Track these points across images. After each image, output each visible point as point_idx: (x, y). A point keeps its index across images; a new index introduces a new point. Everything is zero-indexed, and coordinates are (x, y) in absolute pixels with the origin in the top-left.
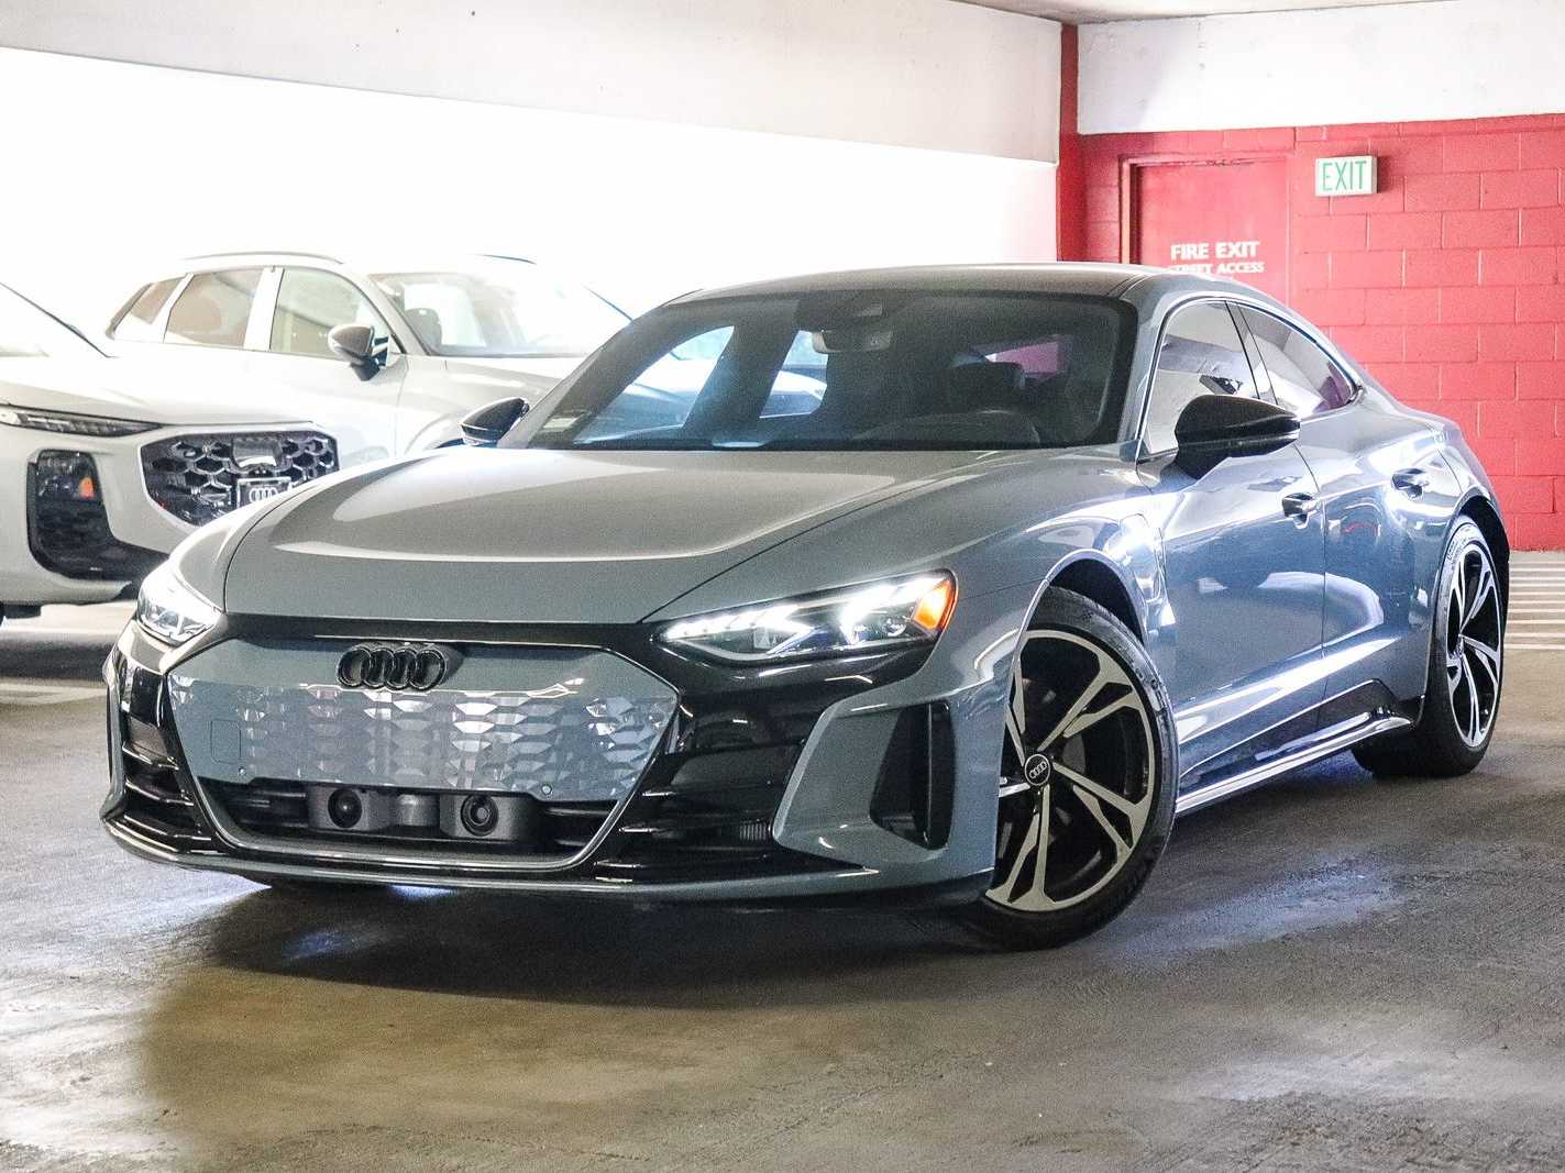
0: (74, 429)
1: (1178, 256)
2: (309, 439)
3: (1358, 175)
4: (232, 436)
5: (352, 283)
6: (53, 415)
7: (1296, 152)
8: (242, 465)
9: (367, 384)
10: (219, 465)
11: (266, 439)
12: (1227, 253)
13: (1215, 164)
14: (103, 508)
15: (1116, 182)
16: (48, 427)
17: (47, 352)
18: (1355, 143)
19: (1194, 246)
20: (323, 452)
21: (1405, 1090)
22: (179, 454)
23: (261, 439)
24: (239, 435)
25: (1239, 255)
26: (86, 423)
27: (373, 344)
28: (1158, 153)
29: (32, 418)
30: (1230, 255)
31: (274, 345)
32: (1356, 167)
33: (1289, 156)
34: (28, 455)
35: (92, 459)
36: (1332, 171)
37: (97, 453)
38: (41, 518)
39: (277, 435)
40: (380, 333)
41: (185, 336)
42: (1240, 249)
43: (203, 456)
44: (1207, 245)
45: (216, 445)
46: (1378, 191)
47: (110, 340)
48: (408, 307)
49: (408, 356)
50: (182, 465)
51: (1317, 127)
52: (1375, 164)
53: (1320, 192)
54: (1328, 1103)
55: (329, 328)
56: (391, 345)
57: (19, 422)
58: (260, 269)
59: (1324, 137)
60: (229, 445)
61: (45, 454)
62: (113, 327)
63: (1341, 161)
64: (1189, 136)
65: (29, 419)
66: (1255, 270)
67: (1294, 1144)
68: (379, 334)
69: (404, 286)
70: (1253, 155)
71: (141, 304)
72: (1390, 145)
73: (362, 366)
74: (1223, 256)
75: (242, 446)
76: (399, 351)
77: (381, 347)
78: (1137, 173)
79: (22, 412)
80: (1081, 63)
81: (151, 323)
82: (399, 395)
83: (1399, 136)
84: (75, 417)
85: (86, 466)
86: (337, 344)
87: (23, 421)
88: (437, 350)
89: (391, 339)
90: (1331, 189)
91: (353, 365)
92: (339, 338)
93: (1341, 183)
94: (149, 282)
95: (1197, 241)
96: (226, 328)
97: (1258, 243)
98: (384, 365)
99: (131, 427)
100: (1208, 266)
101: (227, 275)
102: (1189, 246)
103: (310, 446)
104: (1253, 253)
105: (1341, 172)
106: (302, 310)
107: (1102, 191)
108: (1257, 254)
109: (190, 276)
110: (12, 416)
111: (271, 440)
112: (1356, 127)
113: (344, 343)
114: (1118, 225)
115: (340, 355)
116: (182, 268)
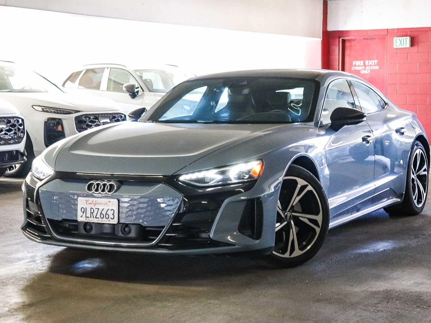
1: (355, 65)
2: (119, 115)
3: (405, 42)
4: (98, 114)
5: (130, 73)
6: (52, 108)
7: (388, 36)
8: (101, 122)
9: (133, 99)
10: (95, 122)
11: (108, 115)
12: (369, 64)
13: (365, 39)
14: (64, 133)
15: (338, 44)
16: (49, 111)
17: (48, 91)
18: (404, 33)
20: (123, 118)
21: (417, 289)
22: (84, 119)
23: (106, 115)
24: (100, 114)
25: (372, 64)
27: (135, 89)
28: (350, 36)
29: (46, 109)
30: (370, 64)
31: (108, 89)
32: (405, 40)
33: (386, 37)
34: (44, 119)
35: (61, 120)
36: (398, 41)
37: (65, 119)
38: (48, 136)
39: (110, 114)
41: (84, 86)
42: (372, 63)
43: (91, 120)
44: (363, 61)
45: (94, 117)
46: (411, 46)
47: (63, 88)
48: (144, 78)
49: (144, 92)
50: (85, 122)
51: (394, 29)
52: (410, 39)
53: (395, 47)
54: (396, 292)
55: (122, 85)
56: (140, 89)
58: (104, 68)
59: (396, 32)
60: (98, 116)
61: (49, 119)
62: (64, 84)
63: (400, 38)
64: (358, 31)
66: (376, 68)
67: (387, 302)
68: (136, 86)
69: (143, 73)
70: (376, 37)
71: (72, 78)
72: (414, 34)
73: (132, 95)
74: (368, 65)
75: (101, 117)
76: (142, 91)
77: (137, 90)
78: (344, 41)
79: (43, 108)
80: (328, 11)
81: (74, 83)
82: (142, 103)
83: (417, 31)
84: (57, 109)
85: (59, 122)
86: (125, 89)
87: (43, 110)
88: (152, 91)
89: (140, 87)
90: (397, 46)
91: (130, 95)
92: (126, 87)
93: (400, 44)
94: (73, 72)
95: (360, 60)
96: (95, 84)
97: (377, 61)
98: (138, 95)
99: (72, 111)
100: (363, 67)
101: (95, 70)
102: (358, 61)
103: (119, 117)
104: (376, 64)
105: (401, 41)
106: (116, 80)
107: (334, 47)
108: (377, 64)
109: (85, 70)
110: (40, 109)
111: (109, 115)
112: (405, 29)
113: (127, 89)
114: (338, 56)
115: (126, 92)
116: (82, 68)
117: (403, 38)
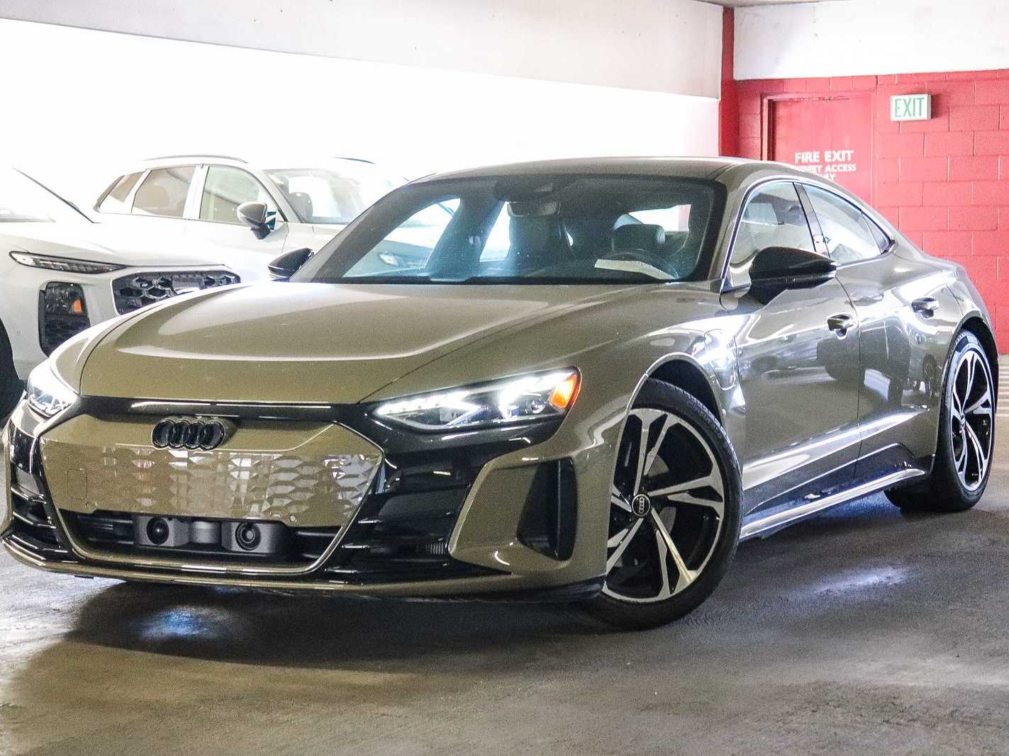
0: (69, 269)
1: (800, 161)
2: (222, 276)
3: (919, 106)
4: (172, 274)
5: (253, 176)
6: (58, 259)
7: (878, 92)
8: (177, 292)
9: (262, 241)
10: (163, 292)
11: (194, 276)
12: (832, 158)
13: (824, 99)
14: (88, 317)
15: (759, 112)
16: (53, 267)
17: (54, 219)
18: (917, 85)
19: (810, 154)
22: (138, 285)
23: (190, 276)
24: (175, 273)
25: (840, 160)
26: (77, 265)
27: (266, 215)
28: (787, 93)
29: (43, 261)
30: (834, 160)
31: (202, 216)
32: (917, 102)
33: (874, 94)
34: (39, 286)
35: (81, 289)
36: (901, 105)
37: (84, 284)
38: (47, 326)
39: (202, 273)
40: (271, 208)
41: (144, 209)
42: (841, 156)
43: (153, 287)
44: (818, 153)
45: (162, 280)
46: (932, 117)
47: (96, 213)
48: (291, 191)
49: (289, 223)
50: (139, 292)
51: (892, 75)
52: (930, 99)
53: (893, 118)
55: (239, 204)
56: (278, 216)
57: (34, 264)
58: (194, 166)
59: (896, 82)
60: (170, 280)
61: (50, 285)
62: (99, 205)
63: (907, 97)
64: (807, 81)
65: (41, 262)
66: (850, 169)
68: (269, 210)
69: (287, 177)
70: (847, 94)
71: (118, 189)
72: (938, 89)
73: (258, 230)
74: (829, 160)
75: (177, 280)
76: (283, 220)
77: (271, 217)
78: (773, 106)
79: (36, 257)
80: (735, 33)
81: (123, 201)
82: (283, 249)
83: (946, 81)
84: (71, 261)
85: (76, 292)
86: (243, 215)
87: (37, 264)
88: (307, 220)
89: (278, 212)
90: (900, 116)
91: (253, 229)
92: (244, 211)
93: (907, 113)
94: (122, 175)
95: (811, 149)
96: (174, 206)
97: (852, 152)
98: (273, 229)
99: (106, 267)
100: (820, 167)
101: (173, 170)
102: (807, 153)
103: (223, 281)
104: (849, 159)
105: (907, 106)
106: (221, 193)
107: (750, 117)
108: (852, 158)
109: (149, 171)
110: (29, 260)
111: (197, 276)
112: (917, 75)
113: (247, 215)
114: (760, 139)
115: (244, 222)
116: (143, 166)
117: (912, 97)
